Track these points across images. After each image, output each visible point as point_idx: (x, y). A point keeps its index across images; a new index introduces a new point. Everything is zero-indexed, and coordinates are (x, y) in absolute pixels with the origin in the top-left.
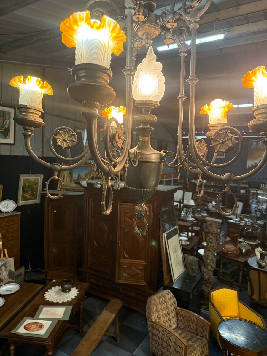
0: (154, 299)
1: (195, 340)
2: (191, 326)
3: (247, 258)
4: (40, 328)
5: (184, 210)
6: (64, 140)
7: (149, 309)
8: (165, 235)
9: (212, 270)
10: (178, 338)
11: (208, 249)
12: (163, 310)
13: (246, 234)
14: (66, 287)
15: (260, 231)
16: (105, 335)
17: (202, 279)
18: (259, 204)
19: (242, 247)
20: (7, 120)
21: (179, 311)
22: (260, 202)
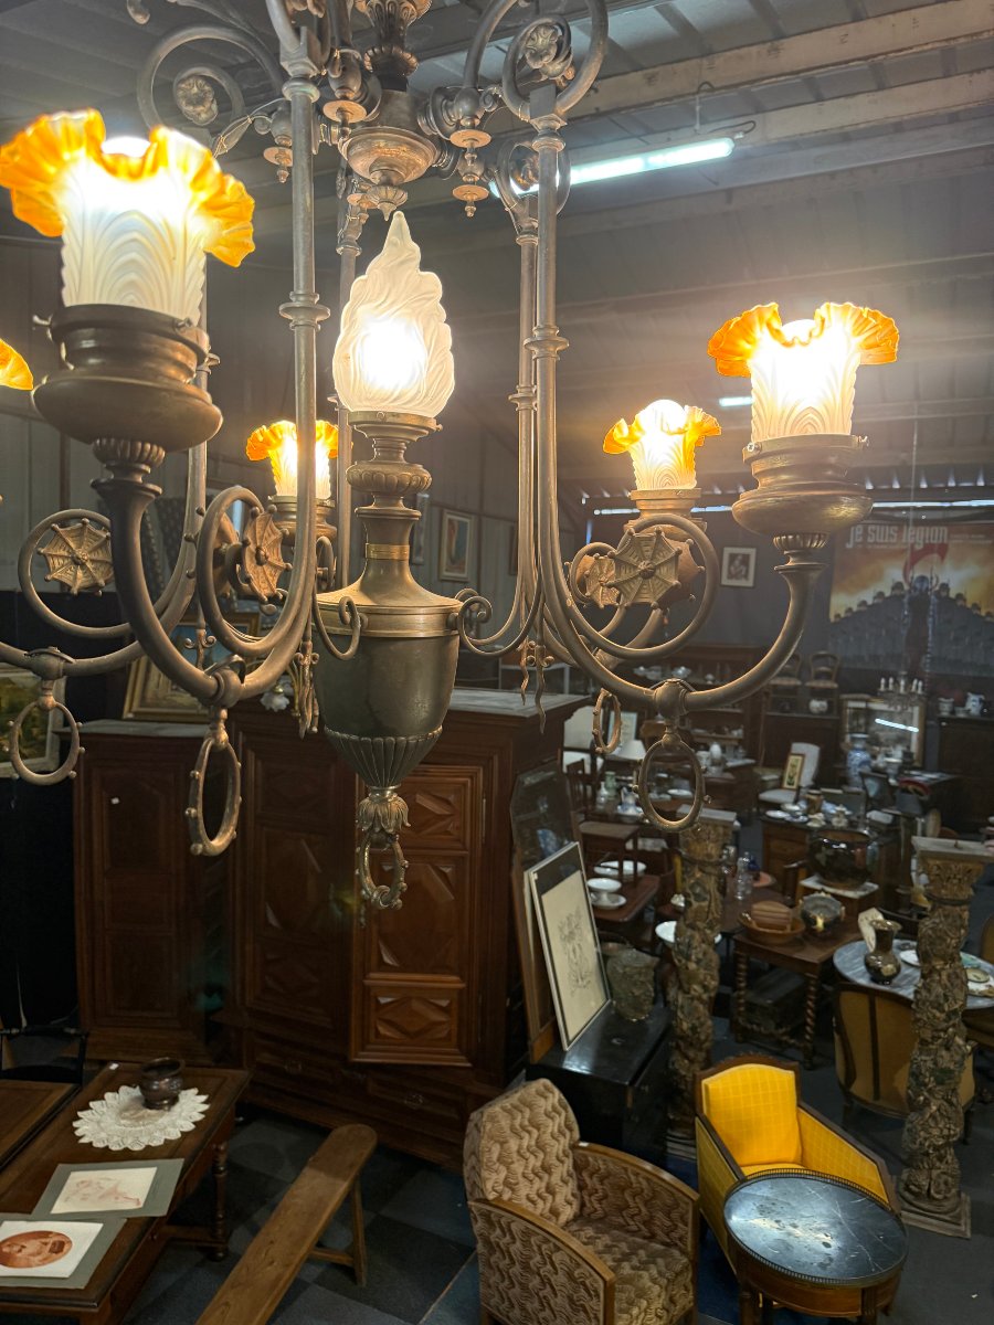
0: (493, 1119)
1: (645, 1259)
2: (628, 1207)
3: (830, 950)
4: (56, 1253)
5: (608, 779)
6: (77, 562)
7: (473, 1153)
8: (532, 876)
9: (705, 997)
10: (581, 1257)
11: (687, 922)
12: (528, 1154)
13: (827, 862)
15: (876, 849)
16: (310, 1260)
17: (668, 1032)
18: (877, 749)
19: (816, 907)
21: (585, 1156)
22: (878, 743)
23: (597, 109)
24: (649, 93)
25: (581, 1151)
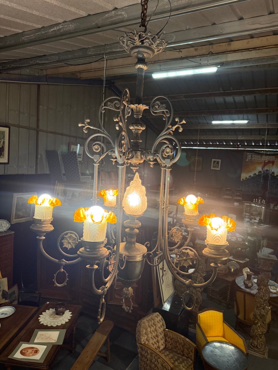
0: (144, 323)
1: (181, 361)
2: (178, 347)
3: (235, 278)
4: (36, 353)
7: (139, 331)
8: (156, 259)
10: (165, 360)
12: (152, 332)
13: (235, 253)
14: (59, 311)
15: (249, 250)
19: (232, 265)
20: (1, 139)
21: (167, 333)
22: (252, 215)
23: (181, 57)
24: (195, 53)
25: (166, 331)
